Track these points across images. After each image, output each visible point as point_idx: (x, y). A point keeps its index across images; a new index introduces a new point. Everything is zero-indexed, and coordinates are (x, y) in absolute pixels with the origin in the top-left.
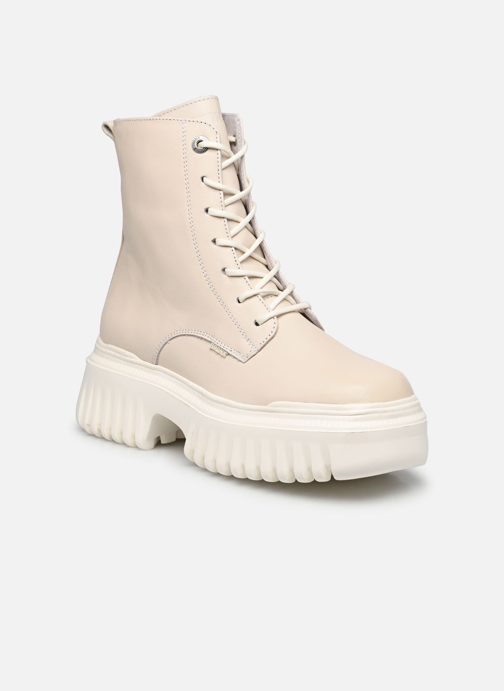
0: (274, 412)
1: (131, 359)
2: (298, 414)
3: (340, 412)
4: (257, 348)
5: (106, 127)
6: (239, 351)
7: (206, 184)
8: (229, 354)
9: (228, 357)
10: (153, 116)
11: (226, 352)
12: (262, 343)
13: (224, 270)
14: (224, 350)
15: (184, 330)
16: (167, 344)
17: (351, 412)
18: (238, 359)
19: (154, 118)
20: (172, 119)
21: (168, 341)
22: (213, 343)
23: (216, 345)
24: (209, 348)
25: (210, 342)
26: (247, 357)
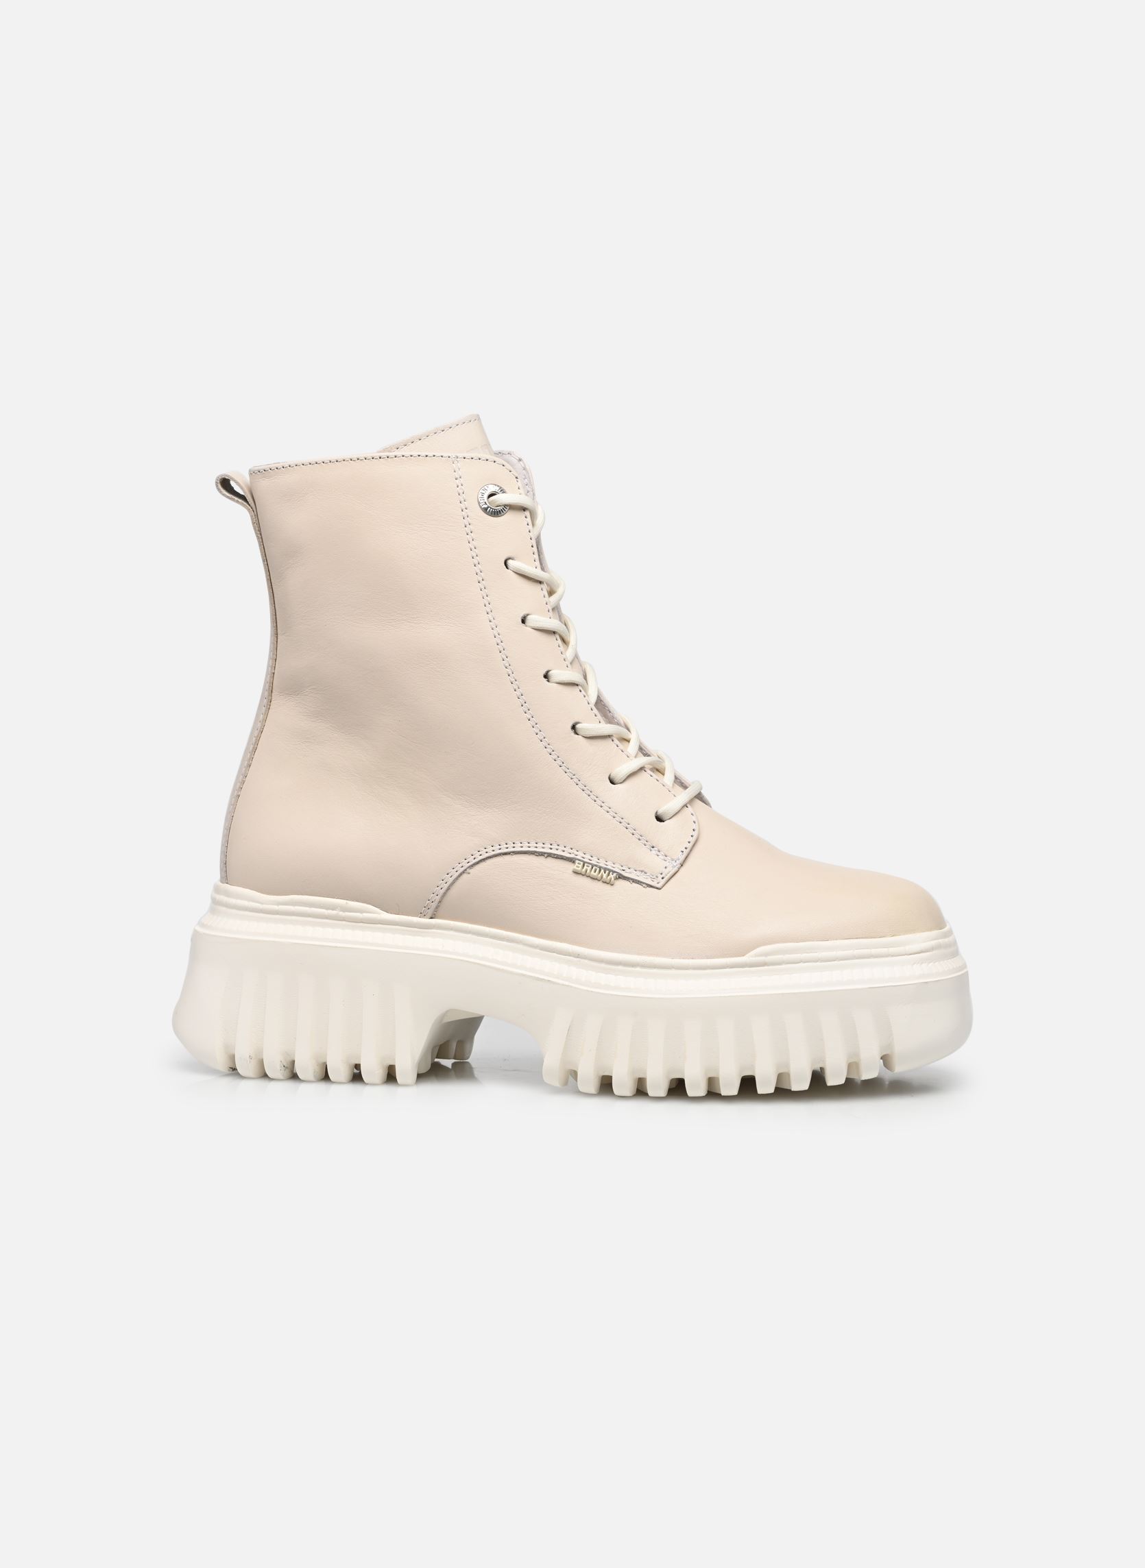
0: (765, 964)
1: (365, 914)
2: (817, 961)
3: (892, 950)
4: (679, 859)
5: (225, 484)
6: (641, 869)
7: (516, 573)
8: (620, 877)
9: (621, 882)
10: (378, 452)
11: (615, 874)
12: (685, 850)
13: (574, 727)
14: (610, 871)
15: (502, 843)
16: (465, 876)
17: (908, 948)
18: (644, 883)
19: (384, 454)
20: (430, 454)
21: (466, 870)
22: (579, 860)
23: (587, 863)
24: (571, 872)
25: (572, 860)
26: (663, 878)
